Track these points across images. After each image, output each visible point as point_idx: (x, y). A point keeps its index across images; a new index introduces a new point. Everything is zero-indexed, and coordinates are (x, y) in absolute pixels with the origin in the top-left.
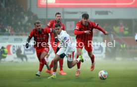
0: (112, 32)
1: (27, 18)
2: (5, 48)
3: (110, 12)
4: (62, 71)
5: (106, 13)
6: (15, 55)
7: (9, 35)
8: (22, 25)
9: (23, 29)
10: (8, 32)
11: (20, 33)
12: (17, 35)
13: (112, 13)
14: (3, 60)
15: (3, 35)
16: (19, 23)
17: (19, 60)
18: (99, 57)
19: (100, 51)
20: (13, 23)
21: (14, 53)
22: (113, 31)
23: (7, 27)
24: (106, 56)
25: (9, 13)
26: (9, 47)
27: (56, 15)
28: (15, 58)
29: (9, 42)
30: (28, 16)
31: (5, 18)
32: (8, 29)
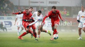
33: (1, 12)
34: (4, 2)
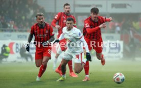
0: (130, 28)
1: (32, 12)
2: (6, 46)
3: (128, 5)
4: (72, 73)
5: (124, 6)
6: (19, 55)
7: (12, 31)
8: (26, 20)
9: (27, 24)
10: (10, 27)
11: (24, 29)
12: (21, 31)
13: (131, 6)
14: (4, 60)
15: (5, 31)
16: (23, 18)
17: (24, 60)
18: (116, 57)
19: (117, 51)
20: (16, 18)
21: (17, 52)
22: (132, 27)
23: (9, 22)
24: (124, 56)
25: (12, 6)
26: (11, 45)
27: (64, 6)
28: (18, 58)
29: (12, 40)
30: (34, 9)
31: (7, 12)
32: (11, 25)
33: (22, 25)
34: (27, 6)
